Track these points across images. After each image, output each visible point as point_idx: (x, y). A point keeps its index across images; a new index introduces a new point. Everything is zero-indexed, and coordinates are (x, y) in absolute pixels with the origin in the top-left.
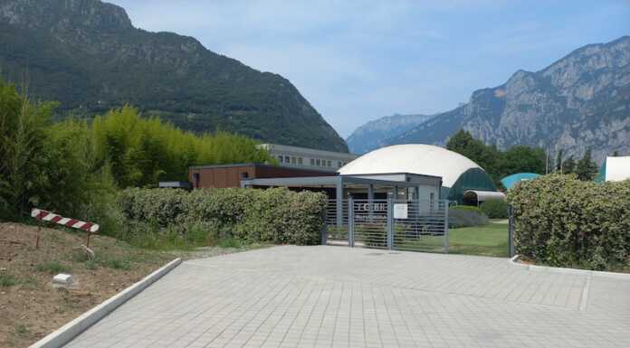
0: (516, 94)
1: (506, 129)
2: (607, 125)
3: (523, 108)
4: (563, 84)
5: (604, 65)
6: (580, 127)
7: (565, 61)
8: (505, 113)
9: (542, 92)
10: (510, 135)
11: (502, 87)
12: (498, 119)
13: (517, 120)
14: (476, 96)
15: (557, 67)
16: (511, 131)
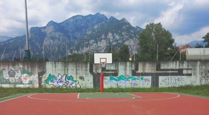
0: (50, 32)
1: (46, 47)
2: (82, 49)
3: (53, 38)
4: (69, 30)
5: (83, 25)
6: (73, 49)
7: (70, 20)
8: (45, 40)
9: (61, 32)
10: (48, 50)
11: (44, 28)
12: (42, 42)
13: (50, 43)
14: (32, 30)
15: (67, 22)
16: (48, 48)
